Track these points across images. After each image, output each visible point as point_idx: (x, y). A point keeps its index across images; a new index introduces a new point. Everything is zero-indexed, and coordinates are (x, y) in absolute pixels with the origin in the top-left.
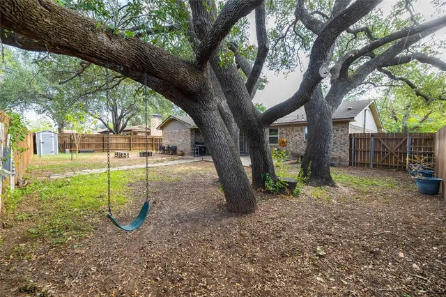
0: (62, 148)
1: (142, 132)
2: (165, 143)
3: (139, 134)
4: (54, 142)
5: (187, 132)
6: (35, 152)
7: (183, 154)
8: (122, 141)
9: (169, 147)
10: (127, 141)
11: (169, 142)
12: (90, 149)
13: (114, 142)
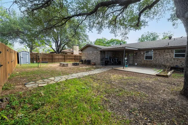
0: (32, 61)
1: (69, 53)
2: (84, 58)
3: (68, 54)
4: (28, 57)
5: (98, 53)
6: (18, 63)
7: (95, 65)
8: (61, 57)
9: (85, 61)
10: (63, 57)
11: (86, 58)
12: (46, 61)
13: (57, 57)
